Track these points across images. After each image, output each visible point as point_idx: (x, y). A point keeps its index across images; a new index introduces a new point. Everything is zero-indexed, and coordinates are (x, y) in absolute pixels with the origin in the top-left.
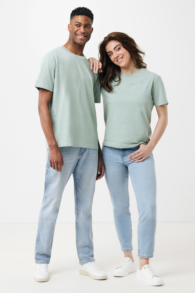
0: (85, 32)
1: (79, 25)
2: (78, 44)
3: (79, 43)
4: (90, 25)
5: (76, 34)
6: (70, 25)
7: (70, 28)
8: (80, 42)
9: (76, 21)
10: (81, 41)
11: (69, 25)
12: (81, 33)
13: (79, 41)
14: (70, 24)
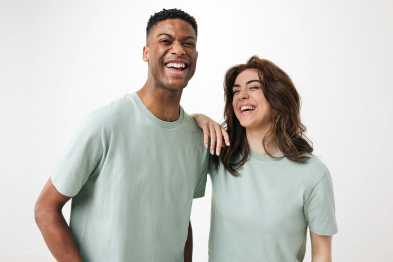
0: (185, 53)
1: (168, 41)
2: (168, 87)
3: (170, 86)
4: (192, 40)
5: (162, 62)
6: (146, 48)
7: (148, 55)
8: (174, 85)
9: (160, 33)
10: (175, 81)
11: (144, 48)
12: (174, 56)
13: (170, 81)
14: (148, 46)
